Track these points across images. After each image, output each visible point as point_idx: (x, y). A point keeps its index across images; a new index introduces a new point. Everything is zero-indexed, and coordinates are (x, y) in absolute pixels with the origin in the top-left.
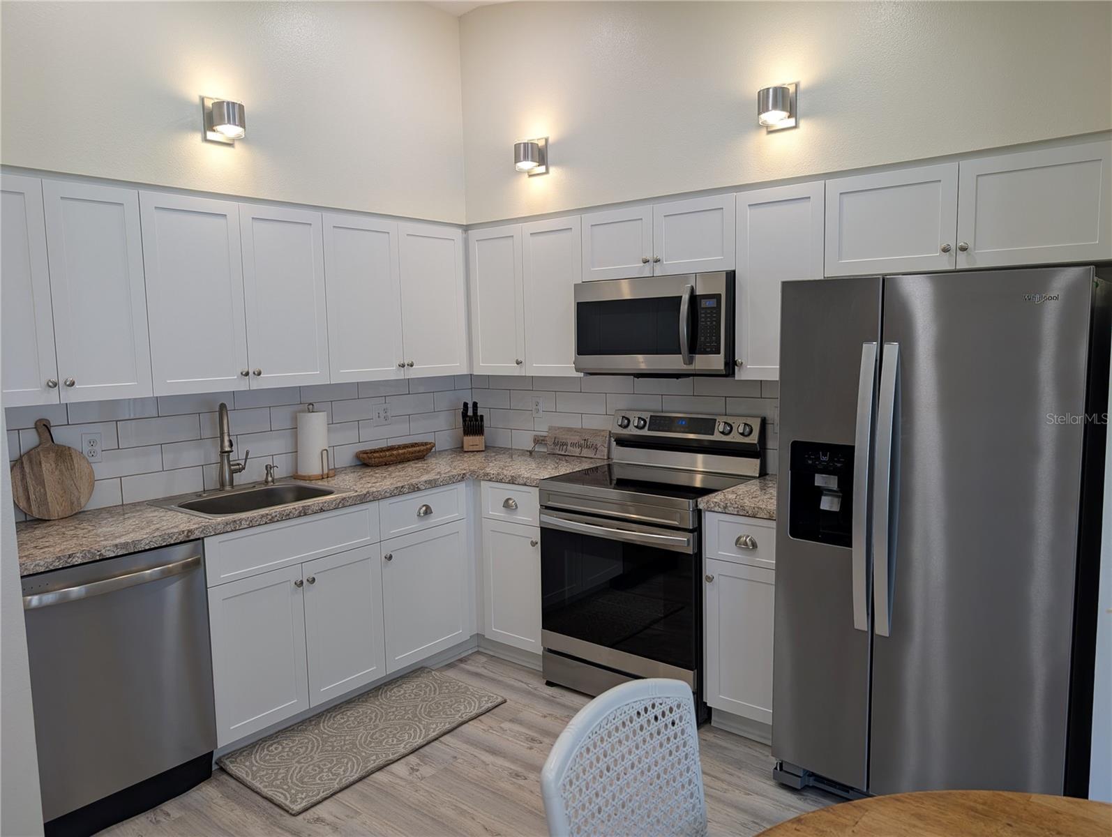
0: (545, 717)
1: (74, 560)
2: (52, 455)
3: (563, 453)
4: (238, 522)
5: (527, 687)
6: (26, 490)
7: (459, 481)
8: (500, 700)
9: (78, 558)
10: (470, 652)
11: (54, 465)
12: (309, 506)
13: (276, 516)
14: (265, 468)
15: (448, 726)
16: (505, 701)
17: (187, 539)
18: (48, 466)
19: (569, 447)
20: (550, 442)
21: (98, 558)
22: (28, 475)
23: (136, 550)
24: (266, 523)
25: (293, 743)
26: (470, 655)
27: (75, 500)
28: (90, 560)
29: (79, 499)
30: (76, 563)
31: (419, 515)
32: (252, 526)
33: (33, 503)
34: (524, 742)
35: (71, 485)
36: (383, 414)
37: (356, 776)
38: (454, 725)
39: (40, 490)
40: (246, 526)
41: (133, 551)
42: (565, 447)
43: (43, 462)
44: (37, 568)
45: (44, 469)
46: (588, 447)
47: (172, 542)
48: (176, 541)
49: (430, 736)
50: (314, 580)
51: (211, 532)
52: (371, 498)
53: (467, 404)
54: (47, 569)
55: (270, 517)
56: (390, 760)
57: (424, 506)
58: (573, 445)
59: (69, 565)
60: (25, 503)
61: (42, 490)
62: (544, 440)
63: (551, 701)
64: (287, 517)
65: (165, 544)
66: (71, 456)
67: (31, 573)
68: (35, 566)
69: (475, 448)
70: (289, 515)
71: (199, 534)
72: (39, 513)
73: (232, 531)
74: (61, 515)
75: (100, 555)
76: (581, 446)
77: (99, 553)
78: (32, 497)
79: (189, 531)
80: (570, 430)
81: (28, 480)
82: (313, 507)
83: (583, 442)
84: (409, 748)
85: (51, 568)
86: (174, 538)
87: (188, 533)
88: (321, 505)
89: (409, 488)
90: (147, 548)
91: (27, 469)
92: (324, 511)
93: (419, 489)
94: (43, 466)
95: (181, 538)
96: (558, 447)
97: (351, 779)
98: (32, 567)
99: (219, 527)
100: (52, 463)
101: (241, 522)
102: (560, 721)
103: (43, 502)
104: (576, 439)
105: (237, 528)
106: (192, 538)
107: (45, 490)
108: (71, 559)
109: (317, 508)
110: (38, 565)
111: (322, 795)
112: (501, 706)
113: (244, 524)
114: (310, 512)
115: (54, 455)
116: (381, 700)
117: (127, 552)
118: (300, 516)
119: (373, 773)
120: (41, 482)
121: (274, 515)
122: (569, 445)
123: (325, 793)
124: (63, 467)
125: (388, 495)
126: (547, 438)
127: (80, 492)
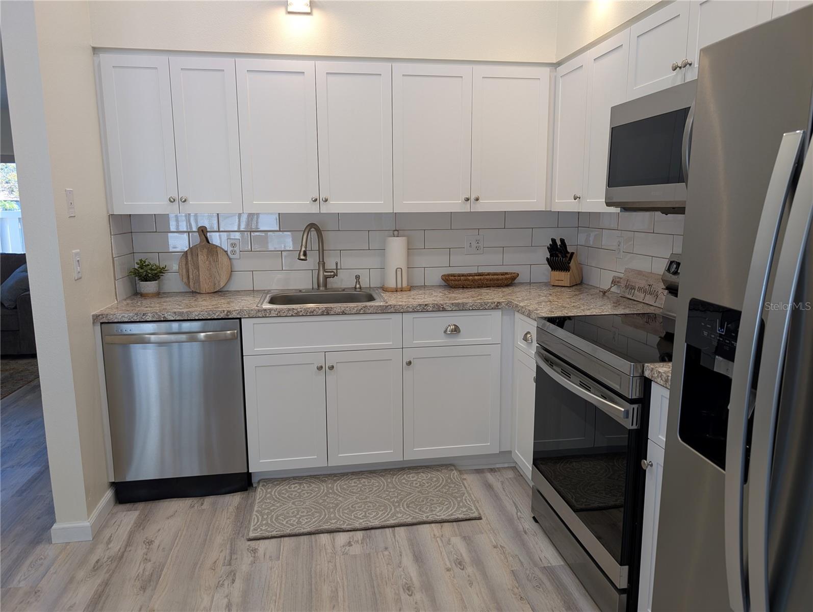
0: (495, 547)
1: (147, 318)
2: (205, 251)
3: (630, 297)
4: (268, 311)
5: (515, 514)
6: (188, 271)
7: (492, 309)
8: (476, 515)
9: (149, 316)
10: (506, 465)
11: (206, 258)
12: (332, 308)
13: (301, 311)
14: (355, 277)
15: (409, 520)
16: (480, 518)
17: (227, 317)
18: (202, 258)
19: (636, 291)
20: (623, 284)
21: (162, 319)
22: (190, 262)
23: (189, 319)
24: (292, 316)
25: (308, 487)
26: (505, 468)
27: (217, 282)
28: (158, 320)
29: (219, 282)
30: (148, 320)
31: (445, 332)
32: (280, 316)
33: (191, 281)
34: (450, 562)
35: (215, 272)
36: (474, 244)
37: (308, 530)
38: (415, 521)
39: (196, 272)
40: (275, 315)
41: (186, 319)
42: (633, 291)
43: (199, 254)
44: (123, 319)
45: (200, 259)
46: (651, 293)
47: (215, 317)
48: (218, 317)
49: (388, 522)
50: (333, 367)
51: (245, 315)
52: (392, 310)
53: (555, 240)
54: (129, 321)
55: (296, 311)
56: (341, 529)
57: (455, 325)
58: (640, 289)
59: (143, 320)
60: (186, 280)
61: (197, 273)
62: (618, 282)
63: (519, 536)
64: (312, 313)
65: (209, 318)
66: (217, 253)
67: (120, 321)
68: (122, 317)
69: (561, 283)
70: (313, 312)
71: (236, 315)
72: (194, 288)
73: (263, 317)
74: (208, 291)
75: (164, 317)
76: (645, 292)
77: (163, 316)
78: (191, 276)
79: (228, 312)
80: (640, 273)
81: (190, 265)
82: (335, 309)
83: (647, 287)
84: (364, 525)
85: (132, 320)
86: (217, 314)
87: (227, 313)
88: (343, 309)
89: (434, 307)
90: (197, 318)
91: (189, 258)
92: (346, 314)
93: (444, 310)
94: (199, 257)
95: (222, 316)
96: (628, 290)
97: (302, 531)
98: (120, 317)
99: (252, 312)
100: (205, 256)
101: (270, 311)
102: (503, 557)
103: (197, 281)
104: (642, 283)
105: (267, 315)
106: (230, 317)
107: (199, 273)
108: (144, 317)
109: (339, 311)
110: (124, 316)
111: (274, 533)
112: (473, 521)
113: (273, 313)
114: (332, 312)
115: (206, 250)
116: (394, 480)
117: (182, 319)
118: (323, 315)
119: (323, 533)
120: (197, 268)
121: (299, 310)
122: (636, 290)
123: (276, 533)
124: (211, 259)
125: (411, 310)
126: (621, 280)
127: (220, 277)
